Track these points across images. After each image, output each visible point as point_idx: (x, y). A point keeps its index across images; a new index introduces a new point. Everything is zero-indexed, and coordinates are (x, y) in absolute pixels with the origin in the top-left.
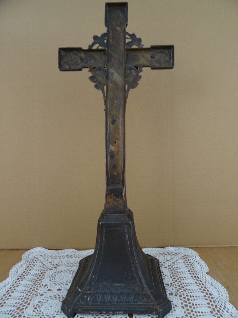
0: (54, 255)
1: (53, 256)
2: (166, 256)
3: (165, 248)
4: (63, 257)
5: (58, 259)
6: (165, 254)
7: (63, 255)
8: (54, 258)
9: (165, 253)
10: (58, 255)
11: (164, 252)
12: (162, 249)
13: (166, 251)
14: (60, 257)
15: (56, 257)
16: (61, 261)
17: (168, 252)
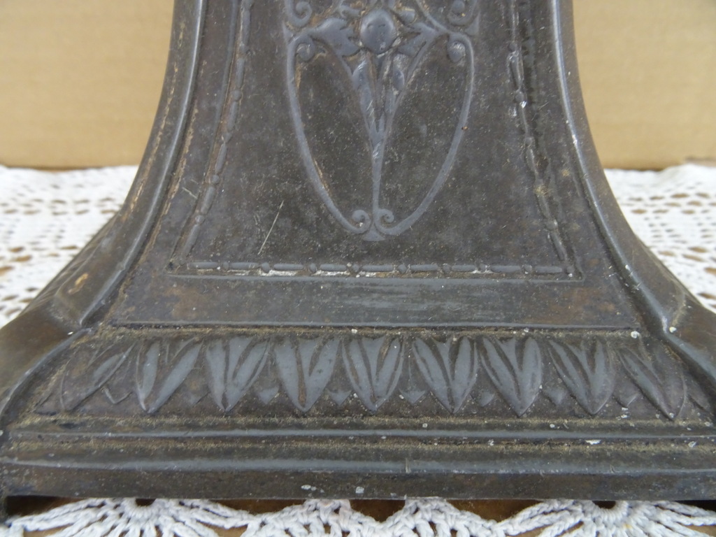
0: (30, 196)
1: (23, 200)
2: (698, 209)
3: (669, 171)
4: (82, 207)
5: (45, 218)
6: (688, 200)
7: (82, 194)
8: (23, 209)
9: (683, 196)
10: (49, 195)
11: (681, 190)
12: (649, 176)
13: (691, 184)
14: (60, 208)
15: (36, 206)
16: (55, 231)
17: (701, 189)
